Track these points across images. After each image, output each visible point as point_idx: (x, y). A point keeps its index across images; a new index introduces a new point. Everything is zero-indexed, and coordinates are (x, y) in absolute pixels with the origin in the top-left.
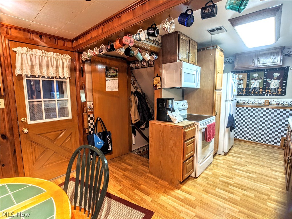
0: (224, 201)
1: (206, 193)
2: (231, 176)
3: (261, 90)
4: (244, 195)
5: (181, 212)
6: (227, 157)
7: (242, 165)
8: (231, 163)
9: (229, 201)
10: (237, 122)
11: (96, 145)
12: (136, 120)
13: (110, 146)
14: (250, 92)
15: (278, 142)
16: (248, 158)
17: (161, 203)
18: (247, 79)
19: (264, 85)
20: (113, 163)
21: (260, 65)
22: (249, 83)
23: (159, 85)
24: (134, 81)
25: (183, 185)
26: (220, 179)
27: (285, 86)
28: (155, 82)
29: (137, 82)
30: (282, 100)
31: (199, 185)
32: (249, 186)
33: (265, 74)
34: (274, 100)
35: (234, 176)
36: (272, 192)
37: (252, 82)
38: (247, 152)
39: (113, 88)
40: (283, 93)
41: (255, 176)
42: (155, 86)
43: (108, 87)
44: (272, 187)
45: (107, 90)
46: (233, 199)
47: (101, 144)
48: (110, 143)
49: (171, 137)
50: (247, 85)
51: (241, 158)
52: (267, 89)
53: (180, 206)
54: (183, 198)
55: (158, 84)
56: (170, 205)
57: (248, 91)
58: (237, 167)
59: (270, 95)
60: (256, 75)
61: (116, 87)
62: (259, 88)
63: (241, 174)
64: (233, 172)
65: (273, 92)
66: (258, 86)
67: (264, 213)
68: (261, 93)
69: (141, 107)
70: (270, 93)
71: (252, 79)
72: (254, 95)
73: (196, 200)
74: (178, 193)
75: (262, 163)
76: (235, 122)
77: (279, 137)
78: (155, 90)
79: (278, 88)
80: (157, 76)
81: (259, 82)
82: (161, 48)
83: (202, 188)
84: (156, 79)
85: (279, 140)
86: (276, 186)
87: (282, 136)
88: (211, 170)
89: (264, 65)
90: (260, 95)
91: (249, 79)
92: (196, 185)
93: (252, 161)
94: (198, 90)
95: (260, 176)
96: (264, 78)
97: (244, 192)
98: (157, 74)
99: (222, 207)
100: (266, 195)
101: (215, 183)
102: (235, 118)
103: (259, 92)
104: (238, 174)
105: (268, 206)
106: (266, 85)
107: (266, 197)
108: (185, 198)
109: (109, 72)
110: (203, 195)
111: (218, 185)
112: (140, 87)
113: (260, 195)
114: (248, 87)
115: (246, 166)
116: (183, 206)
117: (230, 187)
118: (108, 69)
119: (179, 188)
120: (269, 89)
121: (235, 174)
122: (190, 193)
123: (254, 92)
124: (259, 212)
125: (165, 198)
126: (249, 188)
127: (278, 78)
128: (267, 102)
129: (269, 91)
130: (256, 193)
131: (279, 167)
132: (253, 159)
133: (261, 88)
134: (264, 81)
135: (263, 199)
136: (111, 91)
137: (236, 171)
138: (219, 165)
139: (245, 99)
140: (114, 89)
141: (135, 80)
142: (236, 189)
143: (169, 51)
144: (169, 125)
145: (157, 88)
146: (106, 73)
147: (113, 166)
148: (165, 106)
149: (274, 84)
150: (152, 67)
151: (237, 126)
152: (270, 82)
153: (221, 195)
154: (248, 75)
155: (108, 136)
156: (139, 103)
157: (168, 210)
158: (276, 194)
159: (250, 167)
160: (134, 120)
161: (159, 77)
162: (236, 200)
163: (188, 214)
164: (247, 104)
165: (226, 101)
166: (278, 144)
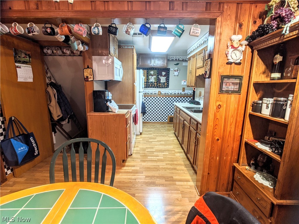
0: (156, 162)
1: (144, 162)
2: (152, 147)
3: (156, 84)
4: (164, 155)
5: (136, 179)
6: (143, 136)
7: (153, 138)
8: (147, 139)
9: (158, 161)
10: (148, 109)
11: (19, 152)
12: (59, 116)
13: (36, 149)
14: (149, 85)
15: (167, 119)
16: (155, 133)
17: (118, 180)
18: (147, 75)
19: (157, 80)
20: (40, 169)
21: (155, 65)
22: (148, 78)
23: (92, 77)
24: (46, 70)
25: (125, 163)
26: (147, 150)
27: (169, 81)
28: (86, 73)
29: (49, 71)
30: (167, 91)
31: (136, 159)
32: (164, 149)
33: (157, 72)
34: (163, 91)
35: (153, 146)
36: (175, 149)
37: (150, 77)
38: (152, 129)
39: (26, 78)
40: (168, 86)
41: (164, 143)
42: (86, 78)
43: (21, 77)
44: (173, 146)
45: (19, 80)
46: (160, 159)
47: (24, 149)
48: (35, 146)
49: (114, 125)
50: (147, 80)
51: (151, 134)
52: (159, 83)
53: (132, 176)
54: (131, 171)
55: (89, 76)
56: (125, 179)
57: (148, 84)
58: (152, 140)
59: (161, 88)
60: (152, 72)
61: (31, 77)
62: (155, 83)
63: (156, 144)
64: (151, 144)
65: (163, 86)
66: (154, 81)
67: (177, 160)
68: (155, 86)
69: (62, 101)
70: (161, 86)
71: (150, 75)
72: (151, 87)
73: (140, 168)
74: (125, 170)
75: (163, 135)
76: (146, 109)
77: (167, 116)
78: (87, 82)
79: (165, 83)
80: (88, 67)
81: (154, 78)
82: (90, 39)
83: (139, 160)
84: (86, 70)
85: (167, 118)
86: (175, 145)
87: (168, 115)
88: (138, 146)
89: (157, 65)
90: (155, 88)
91: (148, 75)
92: (135, 160)
93: (157, 135)
94: (121, 83)
95: (166, 142)
96: (157, 75)
97: (163, 153)
98: (88, 66)
99: (157, 166)
100: (173, 151)
101: (145, 154)
102: (146, 106)
103: (155, 85)
104: (155, 144)
105: (176, 156)
106: (158, 80)
107: (174, 152)
108: (133, 170)
109: (19, 57)
110: (143, 164)
111: (147, 155)
112: (53, 77)
113: (171, 152)
114: (148, 81)
115: (156, 138)
116: (135, 175)
117: (155, 153)
118: (17, 52)
119: (124, 166)
120: (160, 83)
121: (153, 145)
122: (134, 166)
123: (152, 85)
124: (174, 160)
125: (118, 176)
126: (164, 150)
127: (165, 76)
128: (159, 92)
129: (160, 84)
130: (169, 152)
131: (172, 134)
132: (157, 133)
133: (156, 82)
134: (157, 77)
135: (173, 153)
136: (24, 81)
137: (153, 143)
138: (141, 142)
139: (147, 90)
140: (28, 79)
141: (48, 69)
142: (158, 153)
143: (99, 45)
144: (112, 115)
145: (89, 80)
146: (15, 57)
147: (44, 172)
148: (103, 97)
149: (163, 80)
150: (74, 57)
151: (148, 112)
152: (160, 78)
153: (152, 159)
154: (147, 72)
155: (31, 138)
156: (59, 96)
157: (126, 182)
158: (177, 149)
159: (159, 138)
160: (57, 116)
161: (91, 69)
162: (161, 159)
163: (141, 178)
164: (147, 94)
165: (139, 92)
166: (167, 121)
